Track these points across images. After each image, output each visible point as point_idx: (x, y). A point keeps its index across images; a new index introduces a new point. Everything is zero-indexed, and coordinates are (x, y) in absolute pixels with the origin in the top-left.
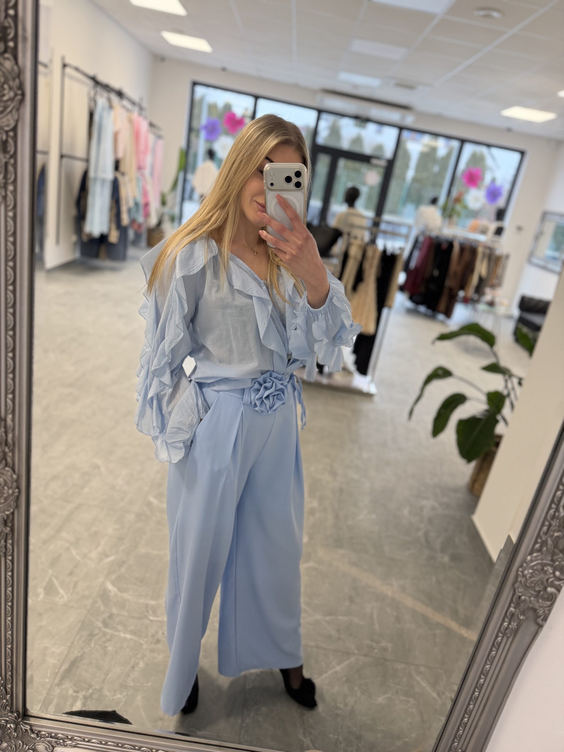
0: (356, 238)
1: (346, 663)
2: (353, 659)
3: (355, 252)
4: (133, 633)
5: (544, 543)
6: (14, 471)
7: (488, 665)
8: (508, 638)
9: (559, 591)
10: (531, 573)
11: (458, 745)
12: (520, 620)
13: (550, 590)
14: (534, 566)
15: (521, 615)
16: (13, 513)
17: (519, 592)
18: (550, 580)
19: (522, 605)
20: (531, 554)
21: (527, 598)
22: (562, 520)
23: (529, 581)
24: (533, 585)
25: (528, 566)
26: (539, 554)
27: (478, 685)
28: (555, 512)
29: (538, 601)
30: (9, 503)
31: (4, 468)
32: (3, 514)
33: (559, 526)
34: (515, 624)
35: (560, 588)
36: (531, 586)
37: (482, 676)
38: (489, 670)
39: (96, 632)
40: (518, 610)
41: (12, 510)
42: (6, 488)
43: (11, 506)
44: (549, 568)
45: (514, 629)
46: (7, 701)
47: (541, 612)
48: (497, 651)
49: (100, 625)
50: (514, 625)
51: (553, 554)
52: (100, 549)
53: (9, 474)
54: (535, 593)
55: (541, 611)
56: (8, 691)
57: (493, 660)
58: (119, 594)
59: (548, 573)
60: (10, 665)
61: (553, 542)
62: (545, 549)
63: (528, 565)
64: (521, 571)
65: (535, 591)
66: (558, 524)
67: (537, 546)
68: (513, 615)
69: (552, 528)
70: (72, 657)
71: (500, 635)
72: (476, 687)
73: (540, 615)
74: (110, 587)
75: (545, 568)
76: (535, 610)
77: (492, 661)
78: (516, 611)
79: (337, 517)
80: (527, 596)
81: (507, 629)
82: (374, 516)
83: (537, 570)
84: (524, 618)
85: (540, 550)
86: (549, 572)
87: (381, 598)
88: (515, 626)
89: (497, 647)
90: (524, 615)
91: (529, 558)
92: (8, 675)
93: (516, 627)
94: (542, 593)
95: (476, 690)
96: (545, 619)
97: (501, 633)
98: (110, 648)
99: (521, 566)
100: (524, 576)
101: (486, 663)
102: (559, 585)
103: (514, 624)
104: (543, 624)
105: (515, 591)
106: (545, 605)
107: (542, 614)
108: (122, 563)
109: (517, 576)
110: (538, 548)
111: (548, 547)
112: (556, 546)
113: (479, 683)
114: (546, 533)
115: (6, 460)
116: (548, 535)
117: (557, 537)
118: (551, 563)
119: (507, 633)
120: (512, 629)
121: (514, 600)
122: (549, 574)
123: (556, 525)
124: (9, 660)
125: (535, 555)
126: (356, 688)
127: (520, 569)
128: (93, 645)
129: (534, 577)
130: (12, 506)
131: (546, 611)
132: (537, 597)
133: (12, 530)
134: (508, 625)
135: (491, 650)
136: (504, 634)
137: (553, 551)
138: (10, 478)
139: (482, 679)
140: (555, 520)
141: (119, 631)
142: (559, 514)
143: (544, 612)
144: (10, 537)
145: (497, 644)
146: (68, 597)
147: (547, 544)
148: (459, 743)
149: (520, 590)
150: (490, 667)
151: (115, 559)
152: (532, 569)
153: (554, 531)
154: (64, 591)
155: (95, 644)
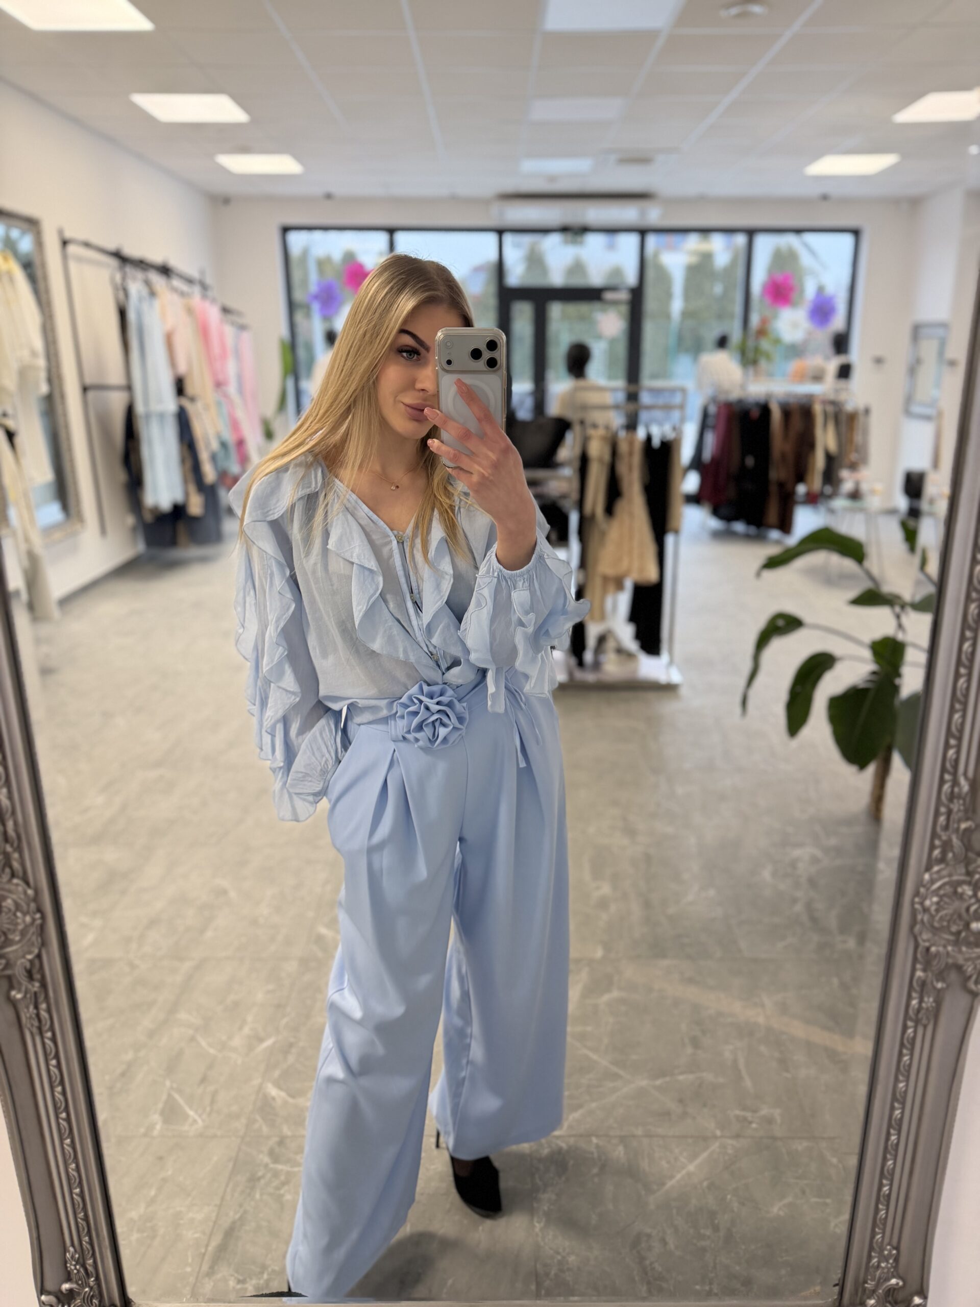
0: (595, 426)
1: (705, 1155)
2: (715, 1146)
3: (597, 449)
5: (947, 846)
6: (27, 883)
7: (902, 1082)
8: (925, 1027)
10: (938, 903)
11: (883, 1237)
12: (939, 991)
13: (975, 926)
14: (940, 888)
15: (938, 981)
16: (39, 956)
17: (924, 941)
18: (973, 908)
19: (935, 963)
20: (928, 869)
21: (941, 949)
22: (968, 799)
23: (937, 918)
24: (945, 923)
25: (929, 891)
26: (942, 866)
27: (893, 1122)
28: (953, 787)
29: (960, 952)
30: (29, 940)
31: (10, 881)
32: (23, 960)
33: (966, 811)
34: (931, 1000)
36: (943, 927)
37: (896, 1105)
38: (906, 1092)
39: (260, 1174)
40: (930, 974)
41: (36, 951)
42: (19, 914)
43: (33, 944)
44: (966, 887)
45: (931, 1009)
46: (91, 1288)
47: (970, 969)
48: (912, 1055)
49: (266, 1159)
50: (929, 1001)
51: (967, 862)
52: (246, 1030)
53: (20, 889)
54: (951, 938)
55: (969, 967)
56: (89, 1271)
57: (909, 1071)
58: (290, 1100)
59: (965, 897)
60: (84, 1224)
61: (962, 841)
62: (950, 855)
63: (928, 889)
64: (918, 903)
65: (952, 934)
66: (962, 808)
67: (937, 853)
68: (923, 984)
69: (954, 816)
70: (225, 1223)
71: (910, 1024)
72: (890, 1126)
73: (968, 974)
74: (273, 1091)
75: (960, 890)
76: (959, 968)
77: (906, 1073)
78: (927, 976)
79: (647, 904)
80: (938, 946)
81: (919, 1010)
82: (712, 892)
83: (944, 895)
84: (944, 985)
85: (942, 860)
86: (968, 895)
87: (746, 1031)
88: (931, 1003)
89: (909, 1046)
90: (943, 980)
91: (927, 876)
92: (84, 1243)
93: (934, 1005)
94: (963, 934)
95: (892, 1131)
97: (911, 1020)
98: (288, 1197)
99: (917, 893)
100: (926, 910)
101: (897, 1080)
103: (929, 997)
105: (916, 940)
106: (974, 955)
107: (973, 972)
108: (287, 1048)
109: (914, 913)
110: (939, 856)
111: (956, 850)
112: (968, 847)
113: (894, 1117)
114: (946, 828)
115: (11, 867)
116: (951, 829)
117: (966, 830)
118: (967, 879)
119: (922, 1019)
120: (927, 1009)
121: (919, 956)
122: (967, 898)
123: (959, 810)
124: (81, 1215)
125: (936, 869)
126: (729, 1197)
127: (917, 900)
128: (258, 1196)
129: (944, 909)
130: (36, 943)
132: (957, 943)
133: (44, 985)
134: (921, 1001)
135: (901, 1055)
136: (917, 1022)
137: (966, 857)
138: (22, 896)
139: (898, 1109)
140: (955, 801)
142: (961, 789)
143: (975, 968)
144: (41, 998)
145: (908, 1041)
146: (203, 1121)
147: (952, 847)
148: (884, 1233)
149: (925, 936)
150: (907, 1086)
151: (274, 1043)
152: (937, 895)
153: (959, 821)
154: (196, 1112)
155: (261, 1195)
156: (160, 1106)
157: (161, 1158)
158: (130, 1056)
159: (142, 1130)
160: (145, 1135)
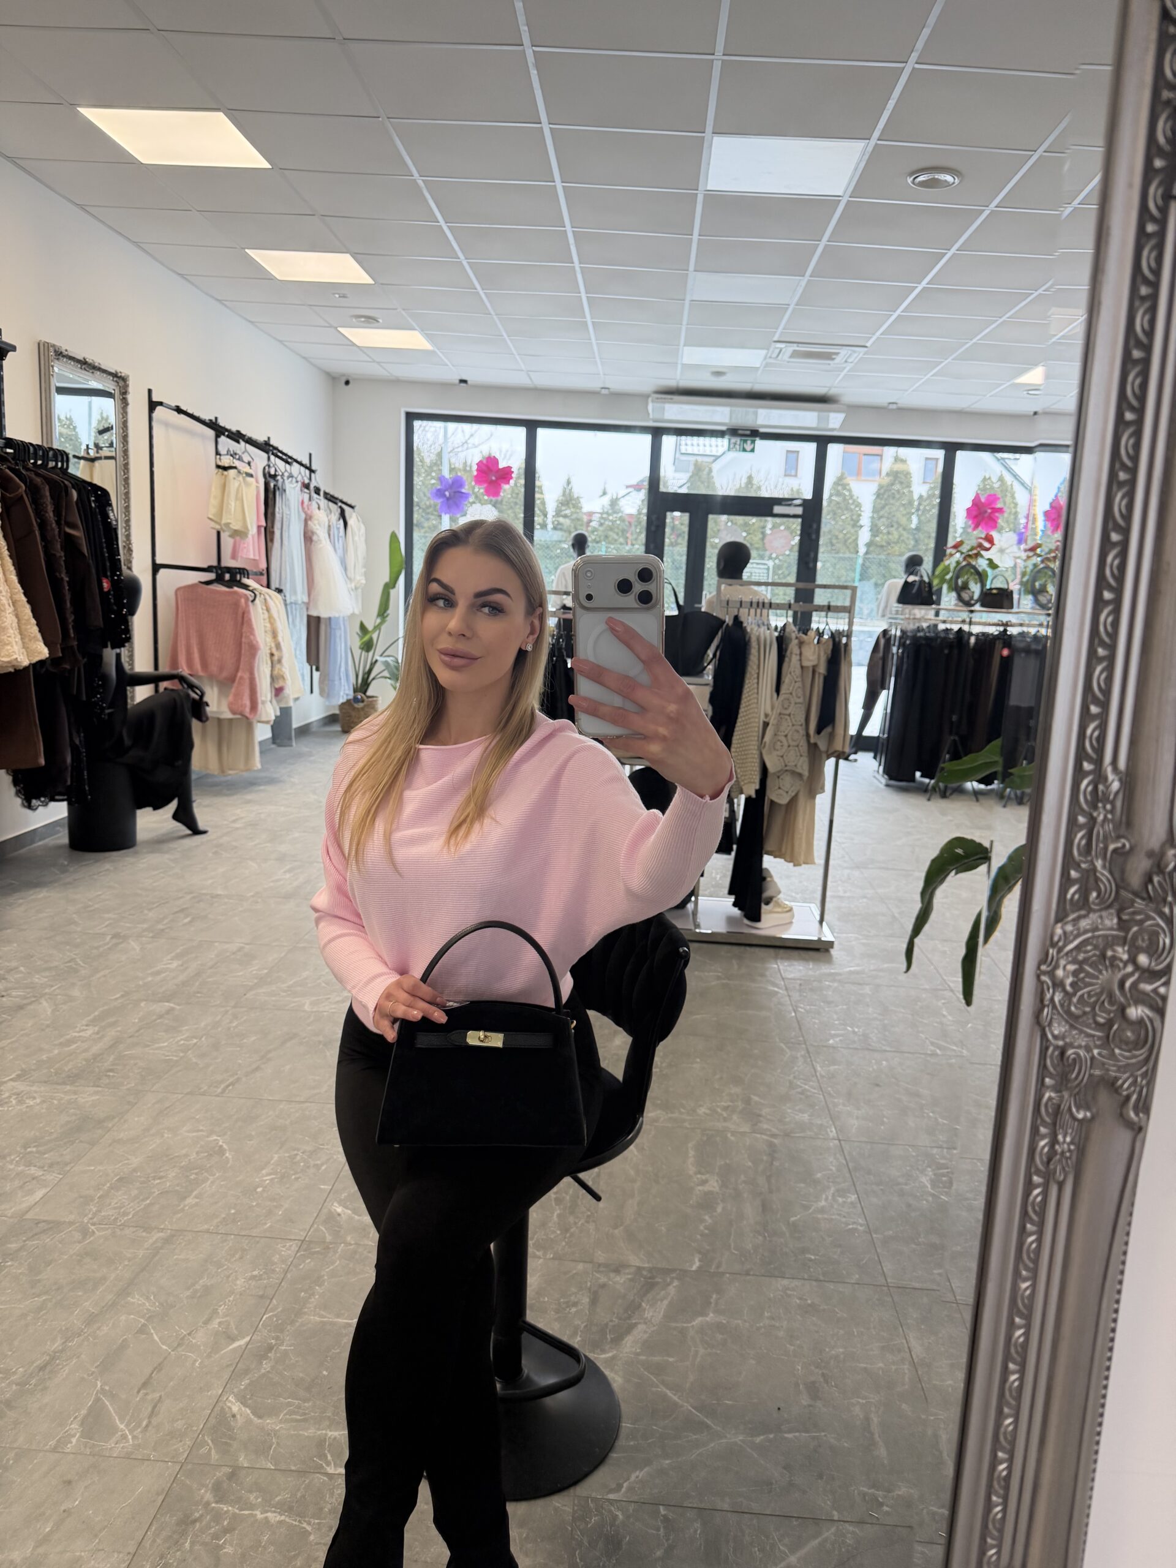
1: (813, 1544)
4: (285, 1508)
5: (1089, 879)
7: (1025, 1280)
8: (1061, 1185)
9: (1161, 1012)
10: (1075, 973)
11: (998, 1553)
12: (1080, 1121)
13: (1135, 1012)
14: (1078, 948)
15: (1078, 1107)
18: (1128, 984)
19: (1074, 1076)
20: (1060, 918)
22: (1119, 804)
23: (1075, 1000)
24: (1088, 1009)
25: (1062, 954)
26: (1083, 912)
27: (1012, 1350)
28: (1095, 784)
29: (1111, 1055)
33: (1117, 827)
34: (1068, 1139)
35: (1160, 1002)
36: (1085, 1013)
37: (1017, 1320)
38: (1032, 1298)
39: (197, 1515)
40: (1066, 1094)
44: (1119, 949)
45: (1069, 1155)
47: (1126, 1084)
48: (1040, 1233)
49: (209, 1496)
50: (1065, 1140)
51: (1119, 906)
52: (215, 1324)
54: (1099, 1033)
55: (1126, 1081)
57: (1036, 1261)
58: (256, 1420)
61: (1111, 873)
62: (1094, 894)
63: (1060, 950)
64: (1045, 973)
65: (1099, 1026)
66: (1110, 817)
67: (1073, 890)
68: (1056, 1111)
69: (1099, 831)
71: (1036, 1179)
72: (1007, 1358)
73: (1125, 1093)
74: (236, 1407)
75: (1109, 953)
76: (1110, 1084)
77: (1031, 1265)
78: (1062, 1099)
80: (1079, 1047)
81: (1050, 1156)
83: (1085, 961)
84: (1088, 1114)
85: (1083, 904)
86: (1121, 960)
87: (884, 1382)
88: (1069, 1144)
89: (1035, 1218)
90: (1088, 1108)
91: (1059, 930)
93: (1074, 1149)
94: (1115, 1027)
95: (1011, 1366)
96: (1141, 1104)
97: (1038, 1172)
98: (229, 1550)
99: (1044, 959)
100: (1058, 984)
102: (1155, 991)
103: (1065, 1137)
104: (1140, 1119)
105: (1044, 1035)
106: (1134, 1061)
107: (1132, 1089)
108: (264, 1352)
109: (1040, 989)
110: (1077, 897)
111: (1102, 887)
112: (1121, 884)
113: (1014, 1341)
114: (1087, 849)
116: (1093, 853)
117: (1115, 851)
118: (1122, 934)
119: (1055, 1171)
120: (1063, 1153)
121: (1049, 1063)
122: (1121, 965)
123: (1105, 817)
125: (1072, 917)
127: (1043, 967)
128: (187, 1545)
129: (1084, 983)
131: (1139, 1079)
132: (1105, 1042)
134: (1054, 1142)
135: (1023, 1232)
136: (1048, 1176)
137: (1118, 898)
139: (1019, 1328)
140: (1100, 805)
141: (252, 1507)
142: (1108, 787)
143: (1135, 1083)
145: (1034, 1210)
146: (134, 1437)
147: (1097, 880)
148: (999, 1547)
149: (1058, 1029)
150: (1034, 1286)
151: (248, 1344)
152: (1074, 962)
153: (1106, 840)
154: (127, 1426)
155: (193, 1543)
156: (84, 1412)
157: (69, 1482)
158: (57, 1345)
159: (52, 1443)
160: (54, 1450)
